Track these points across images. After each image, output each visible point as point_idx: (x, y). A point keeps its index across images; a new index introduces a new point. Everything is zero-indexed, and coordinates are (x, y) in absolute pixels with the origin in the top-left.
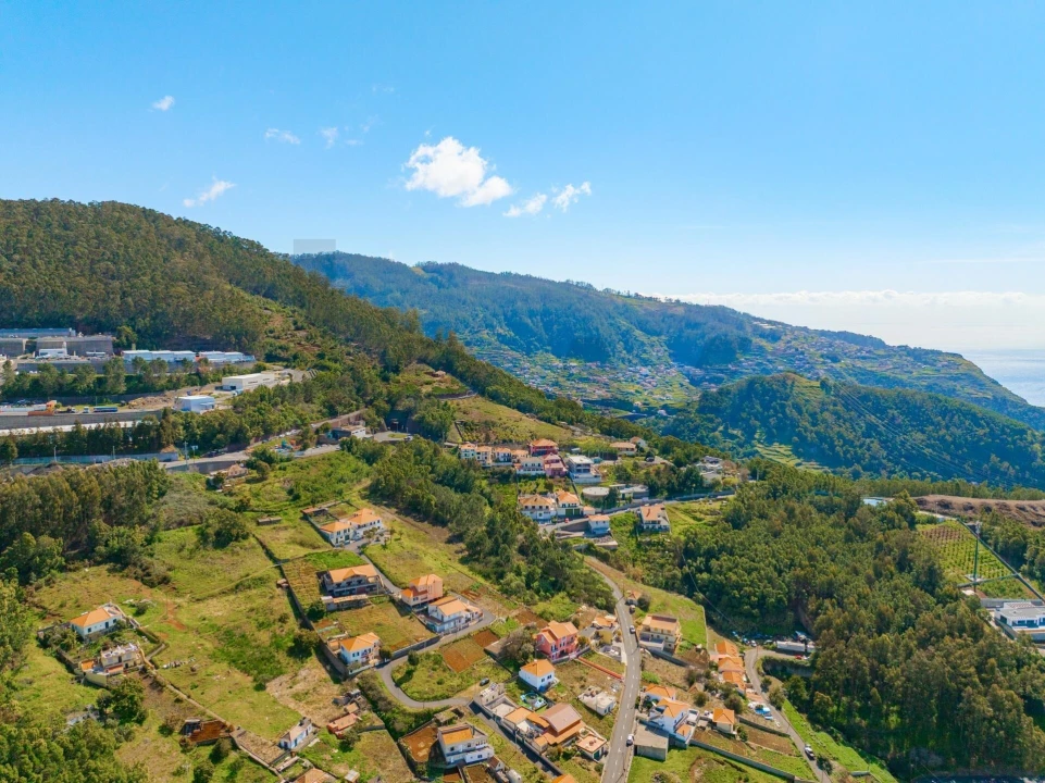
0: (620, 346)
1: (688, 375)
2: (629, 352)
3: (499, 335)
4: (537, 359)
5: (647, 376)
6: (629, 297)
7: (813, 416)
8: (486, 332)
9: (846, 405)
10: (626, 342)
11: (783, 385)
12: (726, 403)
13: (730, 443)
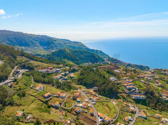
0: (31, 43)
1: (44, 48)
2: (33, 44)
5: (37, 48)
7: (69, 54)
8: (4, 42)
9: (73, 52)
10: (32, 43)
11: (64, 50)
12: (56, 53)
13: (58, 60)
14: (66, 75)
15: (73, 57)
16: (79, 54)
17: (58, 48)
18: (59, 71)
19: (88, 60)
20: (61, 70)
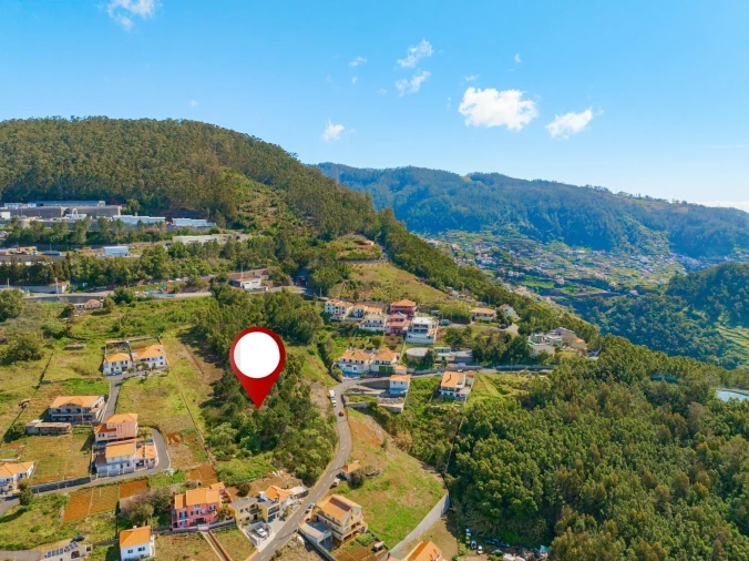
0: (624, 238)
1: (685, 265)
3: (522, 227)
4: (551, 247)
5: (646, 263)
6: (640, 198)
10: (630, 235)
13: (692, 323)
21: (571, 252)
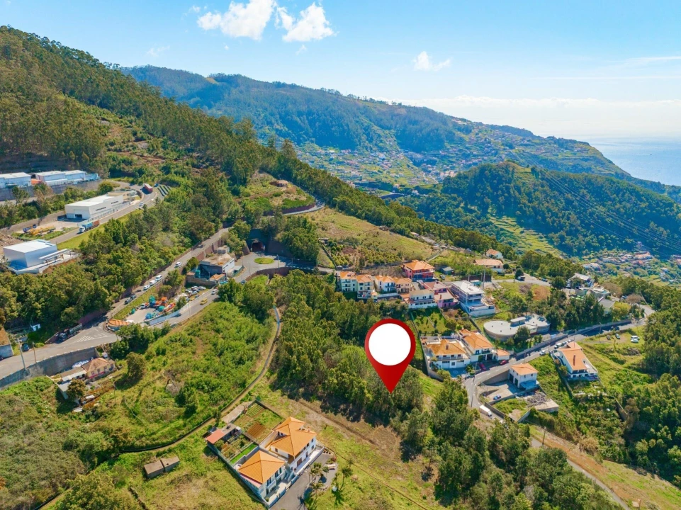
0: (364, 137)
1: (411, 159)
2: (370, 141)
3: (277, 130)
4: (306, 148)
5: (384, 159)
6: (366, 101)
7: (529, 194)
8: (267, 127)
9: (551, 187)
10: (368, 135)
11: (507, 171)
12: (464, 185)
13: (469, 217)
14: (525, 345)
15: (549, 210)
16: (583, 196)
17: (475, 164)
18: (476, 299)
19: (632, 235)
20: (489, 292)
21: (323, 152)
